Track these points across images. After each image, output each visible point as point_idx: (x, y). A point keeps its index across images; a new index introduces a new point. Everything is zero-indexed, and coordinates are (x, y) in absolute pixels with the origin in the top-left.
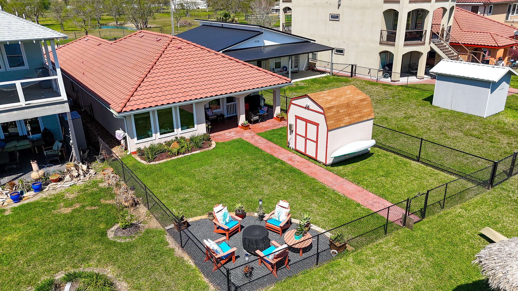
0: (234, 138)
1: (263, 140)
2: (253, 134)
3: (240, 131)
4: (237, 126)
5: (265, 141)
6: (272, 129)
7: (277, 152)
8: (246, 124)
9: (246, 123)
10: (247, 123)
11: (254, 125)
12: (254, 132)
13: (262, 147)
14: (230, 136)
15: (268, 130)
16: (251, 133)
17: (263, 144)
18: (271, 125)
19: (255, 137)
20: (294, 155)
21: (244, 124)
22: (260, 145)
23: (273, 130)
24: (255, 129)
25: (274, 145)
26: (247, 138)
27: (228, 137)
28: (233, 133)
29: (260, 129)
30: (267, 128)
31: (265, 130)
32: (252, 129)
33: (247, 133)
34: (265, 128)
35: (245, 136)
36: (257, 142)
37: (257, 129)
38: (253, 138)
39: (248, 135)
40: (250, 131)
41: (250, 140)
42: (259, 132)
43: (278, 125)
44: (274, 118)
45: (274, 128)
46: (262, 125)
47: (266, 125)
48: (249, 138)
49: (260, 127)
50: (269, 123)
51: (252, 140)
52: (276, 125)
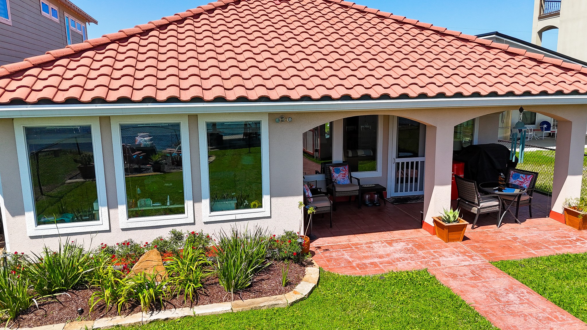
0: (402, 266)
2: (479, 261)
3: (429, 244)
4: (419, 223)
6: (558, 252)
8: (452, 219)
9: (451, 216)
10: (457, 216)
11: (480, 229)
12: (484, 255)
14: (388, 255)
15: (543, 253)
16: (471, 257)
18: (549, 236)
19: (490, 274)
21: (444, 221)
24: (484, 242)
26: (454, 276)
27: (376, 260)
28: (400, 246)
29: (507, 246)
30: (536, 245)
31: (527, 253)
32: (476, 244)
33: (454, 254)
34: (525, 247)
35: (443, 267)
36: (498, 302)
37: (492, 246)
38: (479, 281)
39: (459, 265)
40: (465, 248)
41: (465, 286)
42: (503, 256)
43: (578, 240)
44: (557, 216)
45: (566, 249)
46: (511, 233)
47: (529, 233)
48: (460, 277)
49: (505, 238)
50: (536, 229)
51: (475, 287)
52: (569, 239)
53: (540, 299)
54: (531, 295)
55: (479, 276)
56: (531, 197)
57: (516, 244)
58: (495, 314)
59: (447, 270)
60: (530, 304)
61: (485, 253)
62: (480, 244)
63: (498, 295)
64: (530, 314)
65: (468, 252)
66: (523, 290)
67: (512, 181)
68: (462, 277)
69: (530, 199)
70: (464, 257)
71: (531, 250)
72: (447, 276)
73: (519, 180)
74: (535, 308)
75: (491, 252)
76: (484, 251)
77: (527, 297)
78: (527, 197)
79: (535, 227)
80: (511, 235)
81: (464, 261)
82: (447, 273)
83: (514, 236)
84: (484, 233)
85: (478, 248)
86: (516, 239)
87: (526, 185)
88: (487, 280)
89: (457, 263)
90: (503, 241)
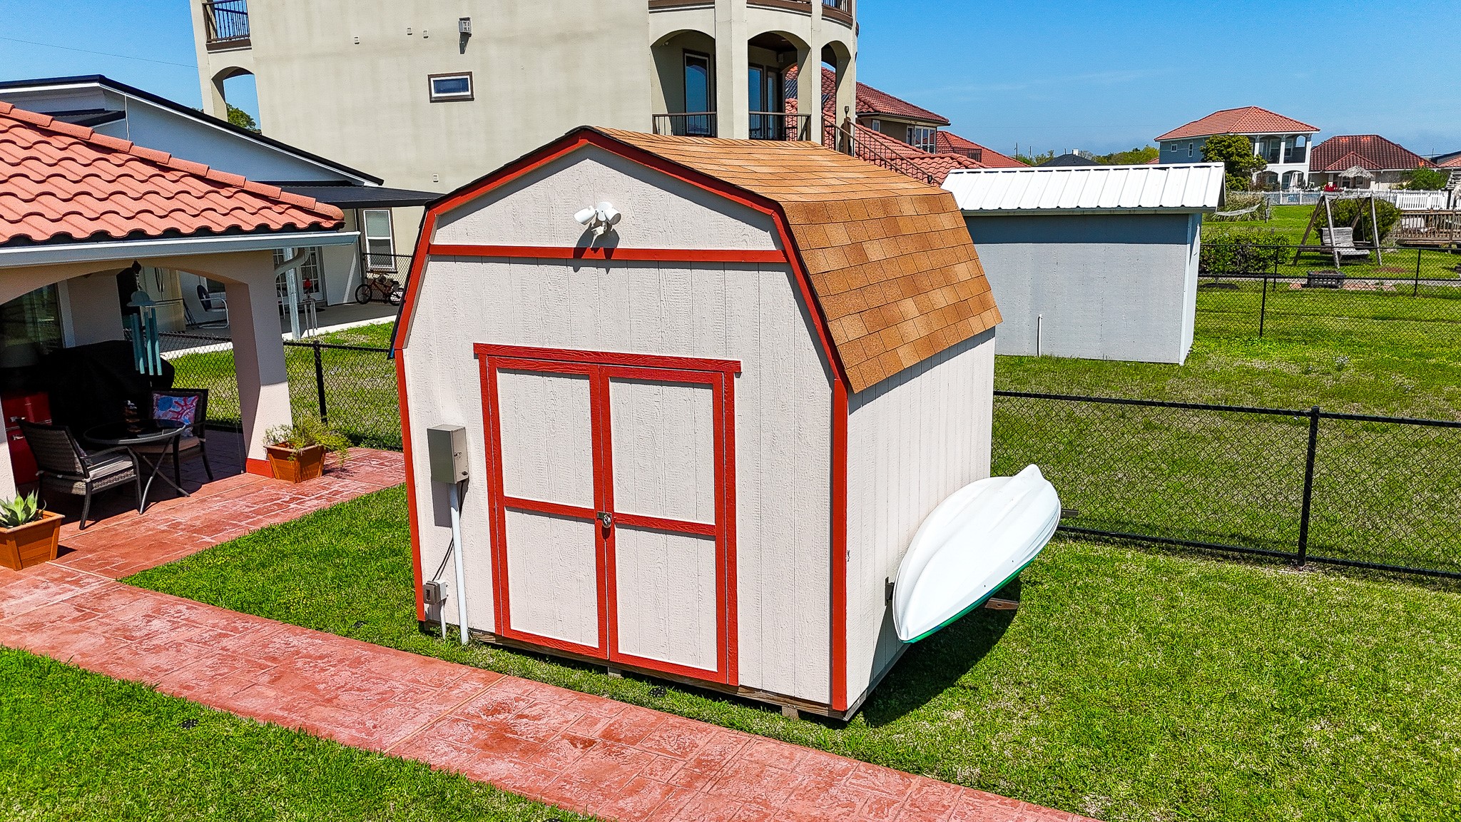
1: (193, 615)
2: (94, 583)
5: (209, 619)
6: (252, 528)
7: (345, 697)
8: (21, 516)
9: (18, 509)
10: (34, 507)
11: (100, 526)
12: (106, 572)
13: (187, 676)
15: (225, 537)
16: (76, 583)
17: (191, 649)
18: (241, 506)
19: (116, 601)
20: (508, 690)
22: (162, 660)
23: (266, 535)
24: (108, 549)
25: (302, 640)
26: (36, 627)
29: (158, 543)
30: (213, 527)
31: (197, 545)
32: (89, 556)
33: (37, 587)
34: (194, 535)
35: (11, 617)
36: (129, 641)
37: (123, 551)
38: (93, 619)
39: (49, 604)
40: (64, 570)
41: (61, 637)
42: (147, 563)
43: (292, 499)
44: (258, 467)
45: (269, 520)
46: (167, 517)
47: (204, 510)
48: (51, 624)
49: (154, 529)
50: (218, 498)
51: (82, 632)
52: (278, 501)
53: (209, 612)
54: (194, 610)
55: (93, 610)
56: (201, 440)
57: (176, 535)
58: (121, 661)
59: (19, 621)
60: (191, 623)
61: (109, 568)
62: (98, 553)
63: (130, 631)
64: (187, 640)
65: (69, 575)
66: (179, 607)
67: (159, 414)
68: (54, 624)
69: (202, 442)
70: (61, 587)
71: (204, 537)
72: (18, 632)
73: (172, 409)
74: (197, 627)
75: (122, 561)
76: (108, 564)
77: (187, 616)
78: (195, 441)
79: (216, 496)
80: (166, 521)
81: (60, 594)
82: (19, 625)
83: (173, 522)
84: (108, 530)
85: (94, 562)
86: (175, 526)
87: (188, 417)
88: (110, 612)
89: (44, 602)
90: (149, 536)
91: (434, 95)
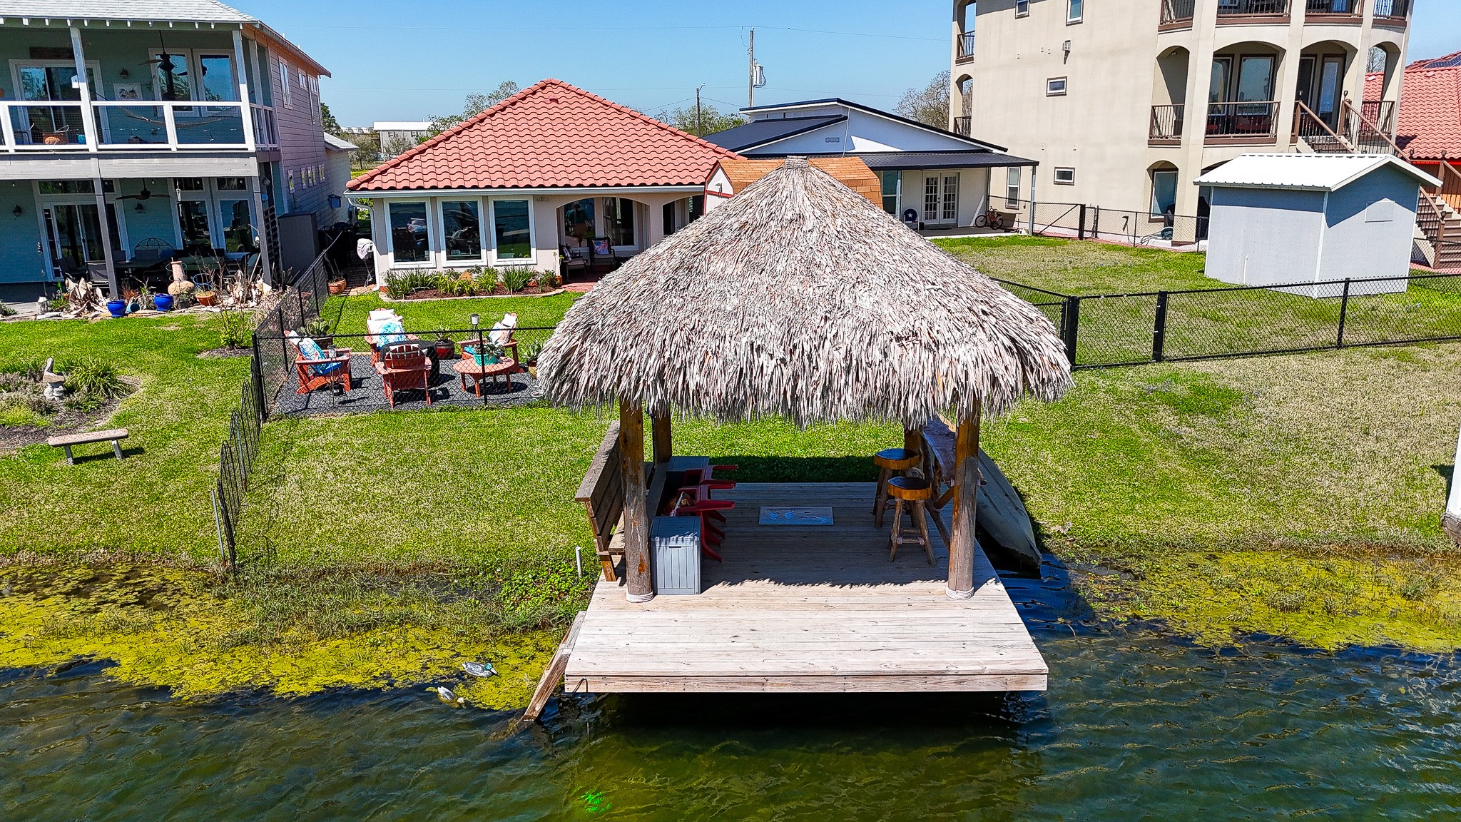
91: (1049, 92)
